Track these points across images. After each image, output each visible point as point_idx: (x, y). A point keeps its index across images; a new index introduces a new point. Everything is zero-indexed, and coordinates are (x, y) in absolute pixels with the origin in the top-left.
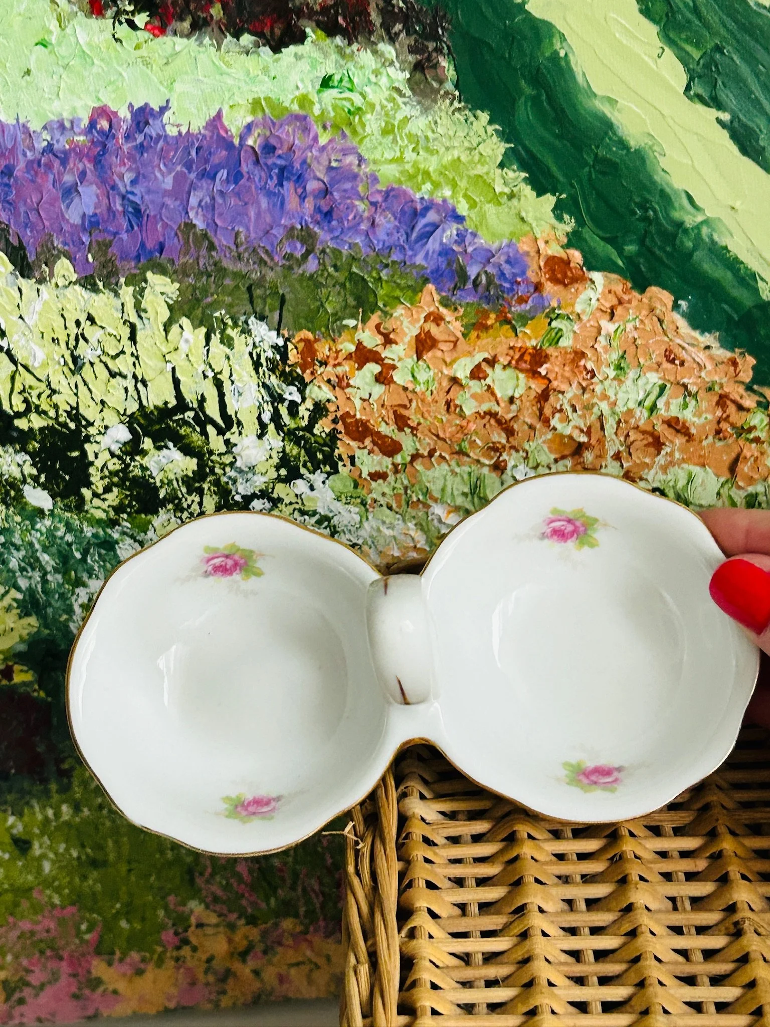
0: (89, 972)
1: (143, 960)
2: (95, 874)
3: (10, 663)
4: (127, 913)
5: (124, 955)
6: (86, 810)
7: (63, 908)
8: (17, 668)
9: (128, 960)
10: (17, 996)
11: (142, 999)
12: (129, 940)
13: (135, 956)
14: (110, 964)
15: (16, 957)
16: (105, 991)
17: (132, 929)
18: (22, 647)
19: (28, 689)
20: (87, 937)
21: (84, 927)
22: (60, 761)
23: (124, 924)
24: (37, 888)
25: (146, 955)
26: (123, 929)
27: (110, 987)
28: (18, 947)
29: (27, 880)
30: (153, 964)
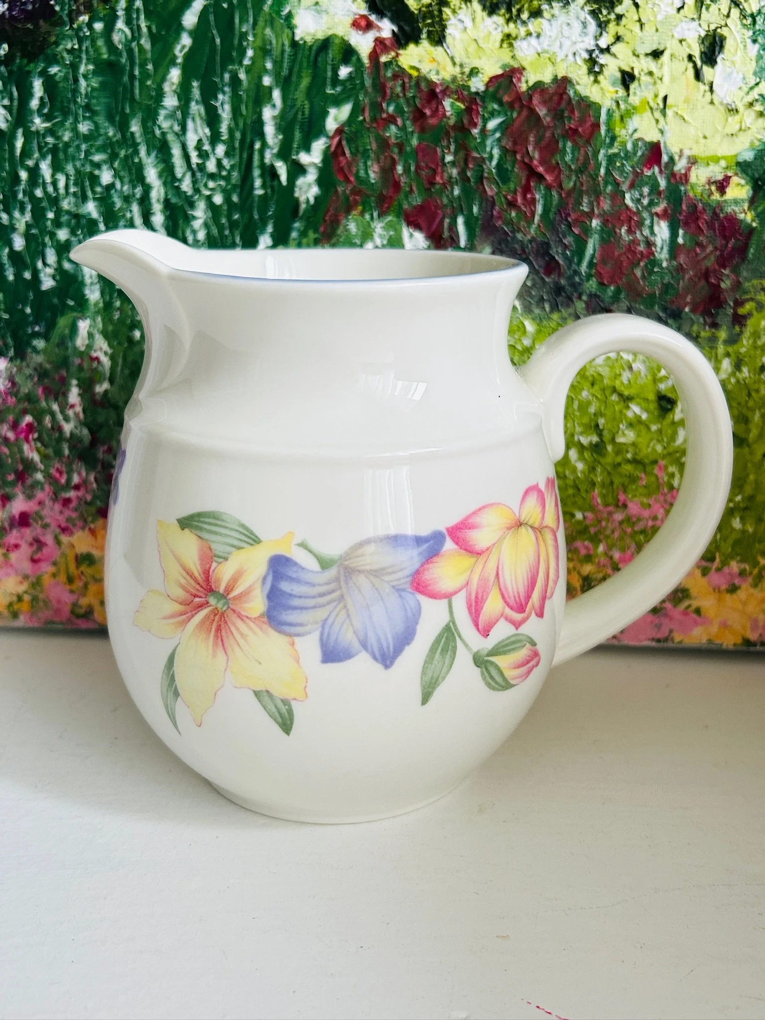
1: (742, 574)
3: (729, 174)
4: (746, 509)
5: (724, 563)
6: (745, 370)
8: (735, 180)
9: (726, 570)
11: (724, 625)
12: (737, 543)
13: (734, 566)
15: (610, 548)
16: (690, 606)
17: (744, 532)
18: (749, 156)
19: (736, 209)
22: (739, 303)
23: (737, 523)
24: (662, 462)
25: (747, 567)
26: (733, 529)
27: (695, 604)
28: (616, 535)
29: (654, 450)
30: (750, 580)
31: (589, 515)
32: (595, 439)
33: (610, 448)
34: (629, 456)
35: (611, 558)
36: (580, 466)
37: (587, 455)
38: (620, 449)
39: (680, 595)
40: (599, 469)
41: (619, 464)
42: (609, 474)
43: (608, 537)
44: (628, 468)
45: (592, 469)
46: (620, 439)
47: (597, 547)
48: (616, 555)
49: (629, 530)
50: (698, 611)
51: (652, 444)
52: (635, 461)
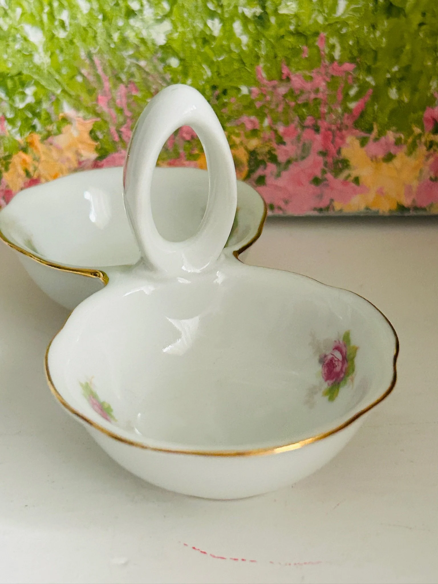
0: (339, 152)
1: (398, 142)
2: (385, 24)
4: (402, 79)
5: (381, 133)
7: (341, 63)
9: (383, 139)
10: (259, 172)
11: (380, 192)
12: (393, 113)
13: (391, 136)
14: (363, 142)
15: (274, 121)
16: (349, 176)
17: (400, 102)
20: (352, 105)
21: (353, 92)
23: (393, 93)
24: (323, 34)
25: (402, 136)
26: (390, 100)
27: (354, 173)
28: (280, 109)
29: (316, 22)
30: (405, 149)
31: (254, 89)
32: (258, 10)
33: (273, 20)
34: (292, 28)
35: (276, 131)
36: (245, 39)
37: (251, 27)
38: (283, 21)
39: (340, 165)
40: (263, 42)
41: (283, 37)
42: (273, 47)
43: (272, 111)
44: (291, 40)
45: (257, 42)
46: (283, 11)
47: (262, 121)
48: (281, 129)
49: (293, 104)
50: (357, 180)
51: (313, 16)
52: (298, 34)
